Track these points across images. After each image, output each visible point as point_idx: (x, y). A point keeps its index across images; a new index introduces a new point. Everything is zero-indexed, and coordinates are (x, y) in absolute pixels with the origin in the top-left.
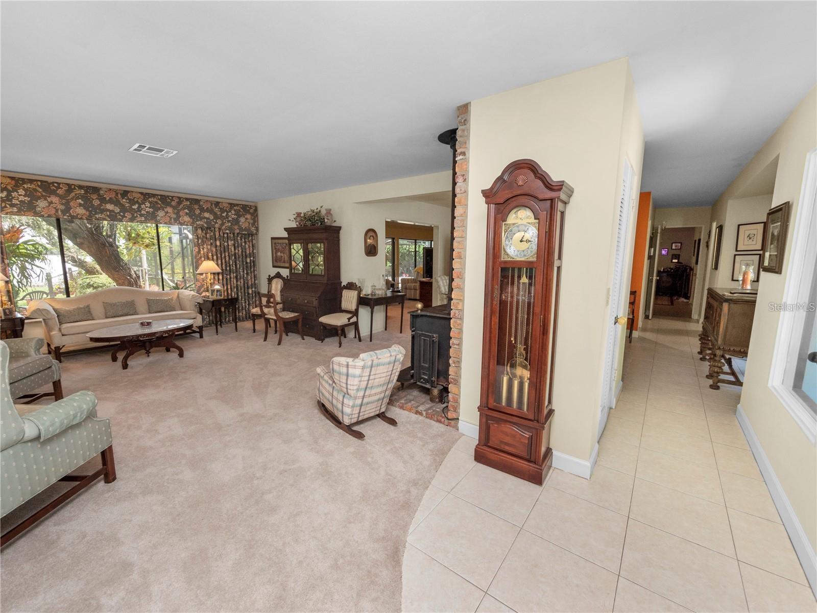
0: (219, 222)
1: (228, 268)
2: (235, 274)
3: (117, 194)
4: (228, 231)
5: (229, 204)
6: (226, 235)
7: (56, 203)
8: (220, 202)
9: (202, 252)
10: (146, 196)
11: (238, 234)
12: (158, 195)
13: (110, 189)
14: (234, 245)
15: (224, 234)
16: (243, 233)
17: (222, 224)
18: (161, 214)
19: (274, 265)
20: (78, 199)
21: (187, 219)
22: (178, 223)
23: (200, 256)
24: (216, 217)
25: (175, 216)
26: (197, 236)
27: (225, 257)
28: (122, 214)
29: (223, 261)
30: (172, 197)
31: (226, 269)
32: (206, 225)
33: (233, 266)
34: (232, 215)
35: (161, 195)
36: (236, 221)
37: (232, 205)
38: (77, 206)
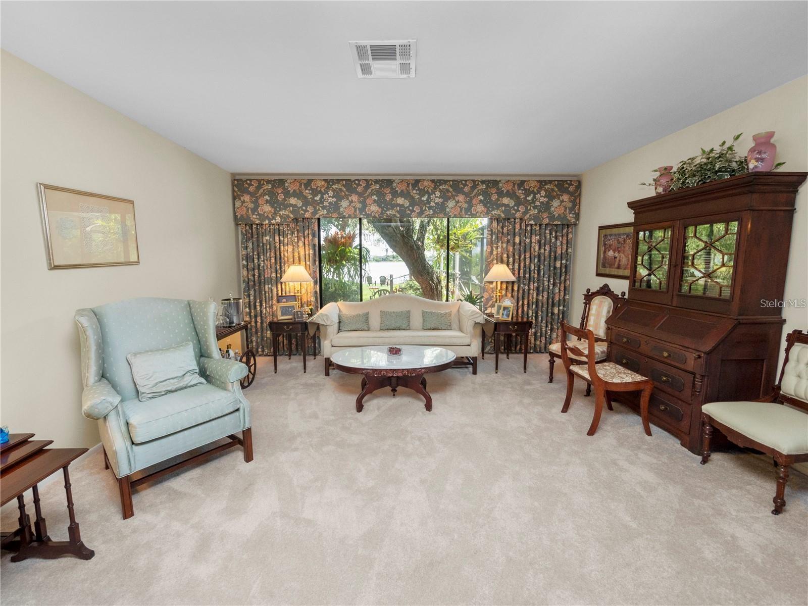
0: (522, 209)
1: (527, 276)
2: (536, 285)
3: (408, 185)
4: (532, 222)
5: (538, 181)
6: (529, 228)
7: (355, 202)
8: (525, 181)
9: (495, 253)
10: (437, 183)
11: (546, 225)
12: (450, 181)
13: (403, 180)
14: (539, 242)
15: (526, 226)
16: (554, 223)
17: (525, 213)
18: (451, 204)
19: (600, 272)
20: (373, 196)
21: (480, 208)
22: (469, 215)
23: (492, 258)
24: (518, 203)
25: (466, 206)
26: (491, 231)
27: (525, 258)
28: (411, 208)
29: (522, 265)
30: (466, 181)
31: (524, 277)
32: (503, 215)
33: (534, 273)
34: (542, 198)
35: (453, 181)
36: (546, 207)
37: (542, 183)
38: (372, 203)
